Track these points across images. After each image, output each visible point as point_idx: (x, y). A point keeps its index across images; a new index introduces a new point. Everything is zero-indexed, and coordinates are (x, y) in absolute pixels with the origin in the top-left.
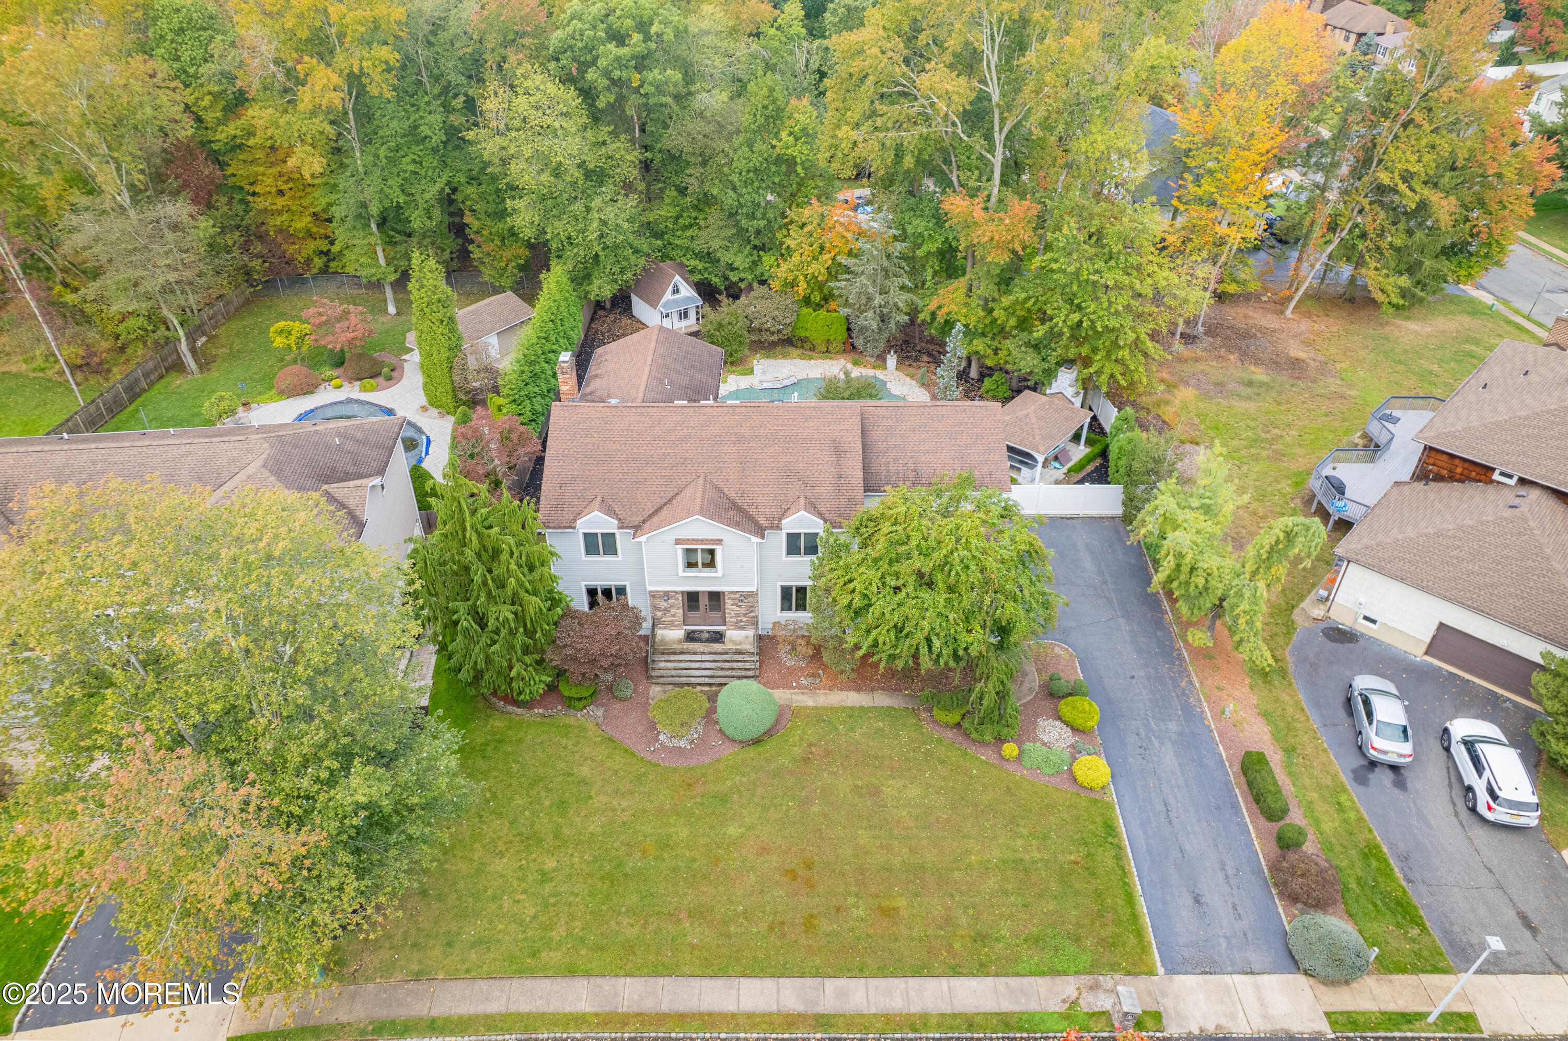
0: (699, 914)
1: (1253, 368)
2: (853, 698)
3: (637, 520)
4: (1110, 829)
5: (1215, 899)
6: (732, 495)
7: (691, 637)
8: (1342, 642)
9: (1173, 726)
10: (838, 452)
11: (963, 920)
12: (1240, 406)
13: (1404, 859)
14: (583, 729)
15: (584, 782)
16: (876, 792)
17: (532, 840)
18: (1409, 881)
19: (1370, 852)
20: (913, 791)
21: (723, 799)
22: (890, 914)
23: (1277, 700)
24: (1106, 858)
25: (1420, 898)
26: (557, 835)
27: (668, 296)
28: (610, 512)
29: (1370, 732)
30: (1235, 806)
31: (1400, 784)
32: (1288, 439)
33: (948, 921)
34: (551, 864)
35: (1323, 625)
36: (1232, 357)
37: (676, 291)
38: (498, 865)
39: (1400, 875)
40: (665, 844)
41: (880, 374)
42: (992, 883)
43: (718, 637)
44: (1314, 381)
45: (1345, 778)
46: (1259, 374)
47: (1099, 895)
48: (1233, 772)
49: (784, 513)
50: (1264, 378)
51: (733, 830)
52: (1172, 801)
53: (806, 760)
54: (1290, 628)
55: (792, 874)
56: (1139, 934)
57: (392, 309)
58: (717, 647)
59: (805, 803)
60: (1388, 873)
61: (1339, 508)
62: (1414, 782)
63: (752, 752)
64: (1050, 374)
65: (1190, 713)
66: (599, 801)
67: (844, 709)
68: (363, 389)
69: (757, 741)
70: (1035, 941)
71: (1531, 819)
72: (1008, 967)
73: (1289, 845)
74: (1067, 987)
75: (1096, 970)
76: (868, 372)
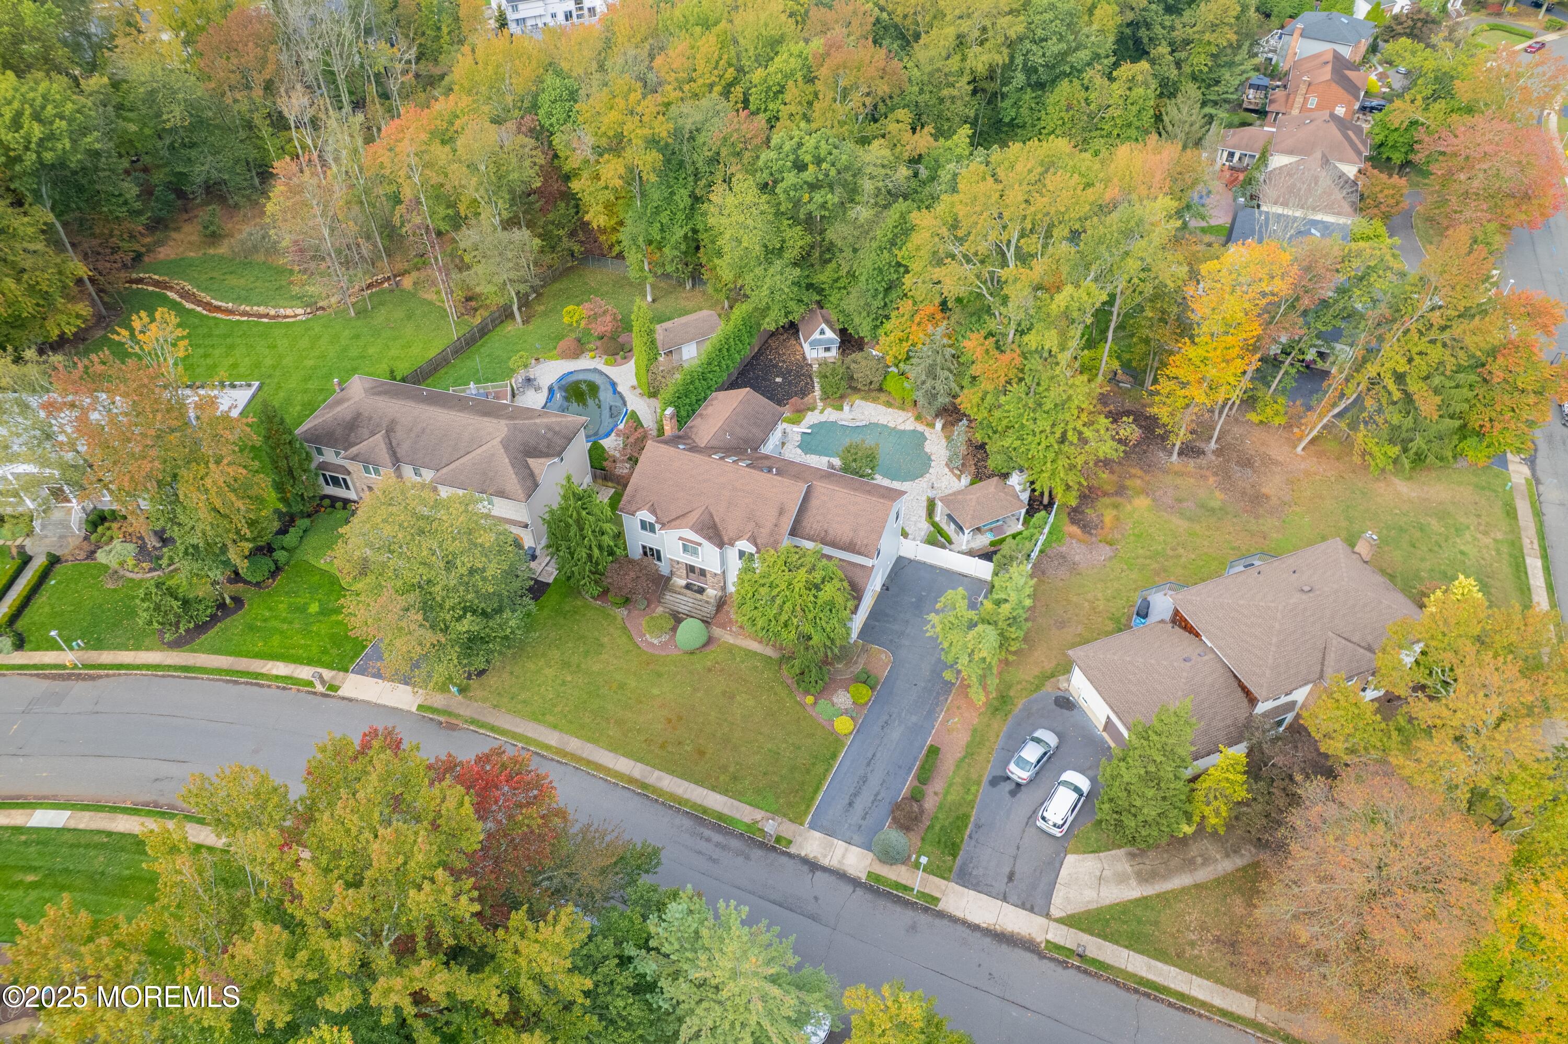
0: (620, 723)
1: (1217, 493)
2: (754, 646)
3: (665, 520)
4: (834, 756)
5: (860, 806)
6: (717, 520)
7: (688, 587)
8: (1061, 707)
9: (914, 719)
10: (781, 512)
11: (732, 769)
12: (1176, 522)
13: (978, 826)
14: (615, 618)
15: (602, 645)
16: (732, 697)
17: (566, 664)
18: (970, 837)
20: (751, 703)
21: (659, 675)
23: (989, 725)
24: (820, 768)
25: (966, 847)
26: (578, 666)
27: (816, 335)
28: (653, 511)
30: (910, 769)
31: (1013, 793)
32: (1183, 559)
33: (725, 767)
34: (569, 678)
35: (1060, 693)
36: (1212, 480)
37: (822, 332)
38: (547, 671)
39: (968, 832)
40: (622, 686)
41: (927, 432)
42: (757, 758)
43: (701, 591)
44: (1257, 517)
45: (985, 779)
46: (1218, 498)
47: (803, 783)
48: (923, 752)
49: (739, 538)
50: (1216, 504)
51: (655, 691)
52: (878, 755)
53: (710, 670)
54: (1038, 688)
55: (669, 721)
56: (808, 807)
57: (649, 299)
58: (698, 596)
59: (695, 690)
60: (960, 830)
62: (1022, 795)
63: (686, 657)
65: (931, 715)
66: (604, 657)
67: (745, 650)
68: (606, 363)
69: (692, 653)
70: (758, 791)
71: (1057, 832)
72: (738, 796)
73: (916, 797)
74: (758, 815)
75: (776, 812)
76: (920, 428)
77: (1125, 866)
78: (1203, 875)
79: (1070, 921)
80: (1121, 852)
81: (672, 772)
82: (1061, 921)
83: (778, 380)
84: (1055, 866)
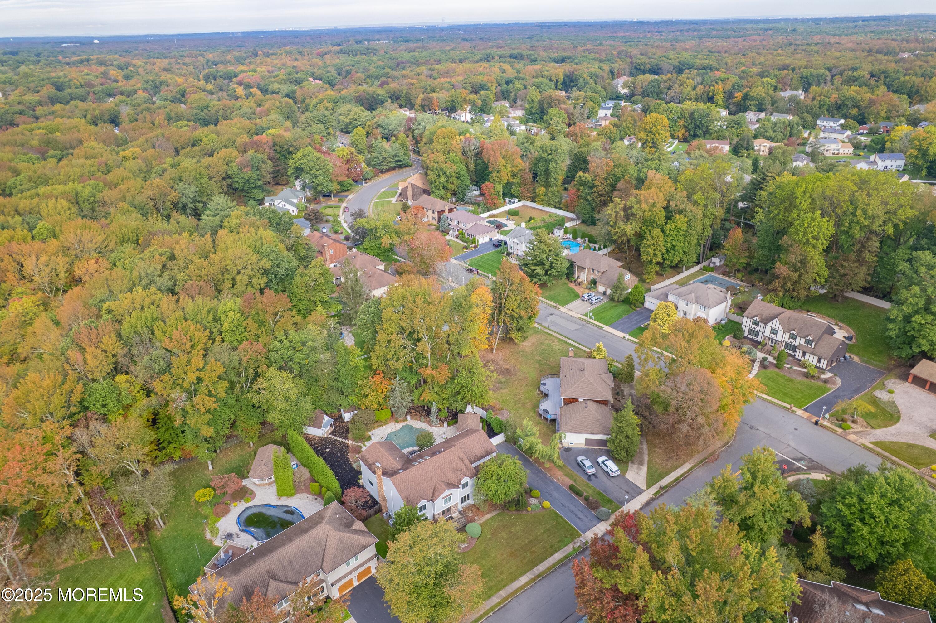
2: (489, 516)
3: (431, 498)
4: (557, 514)
5: (582, 516)
7: (447, 520)
8: (570, 451)
9: (551, 487)
10: (462, 460)
11: (546, 546)
12: (504, 391)
13: (604, 491)
16: (511, 532)
18: (608, 495)
19: (599, 493)
20: (518, 528)
22: (534, 552)
23: (566, 471)
24: (560, 520)
25: (611, 497)
27: (323, 423)
29: (587, 469)
30: (574, 497)
31: (596, 477)
33: (544, 547)
35: (564, 449)
39: (606, 495)
41: (409, 423)
42: (545, 536)
43: (452, 517)
45: (588, 481)
46: (501, 378)
47: (564, 527)
48: (568, 491)
49: (460, 480)
51: (493, 555)
52: (562, 502)
53: (493, 534)
55: (511, 556)
56: (574, 529)
57: (211, 468)
58: (454, 520)
59: (501, 542)
60: (603, 495)
61: (550, 417)
62: (598, 475)
63: (481, 539)
64: (466, 407)
65: (553, 483)
68: (247, 502)
70: (560, 541)
71: (619, 473)
72: (559, 549)
73: (586, 499)
74: (571, 546)
75: (572, 540)
76: (404, 424)
77: (635, 466)
78: (646, 452)
79: (649, 486)
80: (630, 465)
81: (537, 565)
82: (647, 489)
83: (328, 450)
84: (627, 481)
